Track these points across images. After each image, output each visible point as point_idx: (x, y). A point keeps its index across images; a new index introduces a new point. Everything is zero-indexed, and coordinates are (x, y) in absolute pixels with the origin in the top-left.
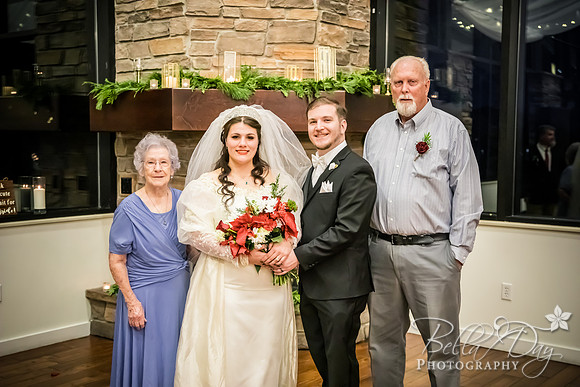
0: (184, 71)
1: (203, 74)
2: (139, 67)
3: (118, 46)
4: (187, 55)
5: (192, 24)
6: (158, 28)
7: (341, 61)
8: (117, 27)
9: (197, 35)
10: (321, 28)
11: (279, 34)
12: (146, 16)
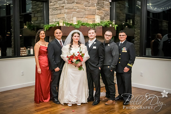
3: (50, 16)
4: (65, 18)
5: (66, 11)
6: (59, 12)
7: (102, 18)
8: (50, 11)
9: (68, 13)
10: (97, 11)
11: (87, 13)
12: (56, 9)
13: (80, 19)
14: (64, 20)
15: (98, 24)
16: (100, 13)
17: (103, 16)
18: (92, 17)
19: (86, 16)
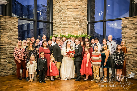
1: (63, 35)
2: (55, 34)
3: (53, 31)
5: (62, 28)
6: (58, 29)
7: (82, 33)
8: (53, 28)
9: (63, 30)
10: (79, 29)
11: (74, 30)
12: (57, 27)
13: (70, 33)
14: (61, 33)
15: (80, 36)
16: (81, 30)
17: (83, 32)
18: (76, 32)
19: (73, 31)
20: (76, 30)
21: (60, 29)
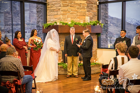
0: (61, 21)
2: (52, 20)
4: (61, 18)
5: (62, 12)
7: (91, 19)
8: (47, 12)
10: (87, 13)
12: (53, 11)
20: (82, 14)
21: (59, 13)
